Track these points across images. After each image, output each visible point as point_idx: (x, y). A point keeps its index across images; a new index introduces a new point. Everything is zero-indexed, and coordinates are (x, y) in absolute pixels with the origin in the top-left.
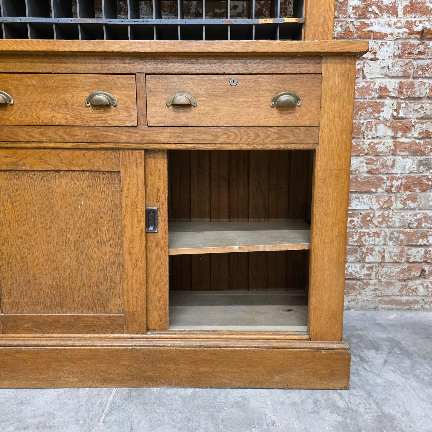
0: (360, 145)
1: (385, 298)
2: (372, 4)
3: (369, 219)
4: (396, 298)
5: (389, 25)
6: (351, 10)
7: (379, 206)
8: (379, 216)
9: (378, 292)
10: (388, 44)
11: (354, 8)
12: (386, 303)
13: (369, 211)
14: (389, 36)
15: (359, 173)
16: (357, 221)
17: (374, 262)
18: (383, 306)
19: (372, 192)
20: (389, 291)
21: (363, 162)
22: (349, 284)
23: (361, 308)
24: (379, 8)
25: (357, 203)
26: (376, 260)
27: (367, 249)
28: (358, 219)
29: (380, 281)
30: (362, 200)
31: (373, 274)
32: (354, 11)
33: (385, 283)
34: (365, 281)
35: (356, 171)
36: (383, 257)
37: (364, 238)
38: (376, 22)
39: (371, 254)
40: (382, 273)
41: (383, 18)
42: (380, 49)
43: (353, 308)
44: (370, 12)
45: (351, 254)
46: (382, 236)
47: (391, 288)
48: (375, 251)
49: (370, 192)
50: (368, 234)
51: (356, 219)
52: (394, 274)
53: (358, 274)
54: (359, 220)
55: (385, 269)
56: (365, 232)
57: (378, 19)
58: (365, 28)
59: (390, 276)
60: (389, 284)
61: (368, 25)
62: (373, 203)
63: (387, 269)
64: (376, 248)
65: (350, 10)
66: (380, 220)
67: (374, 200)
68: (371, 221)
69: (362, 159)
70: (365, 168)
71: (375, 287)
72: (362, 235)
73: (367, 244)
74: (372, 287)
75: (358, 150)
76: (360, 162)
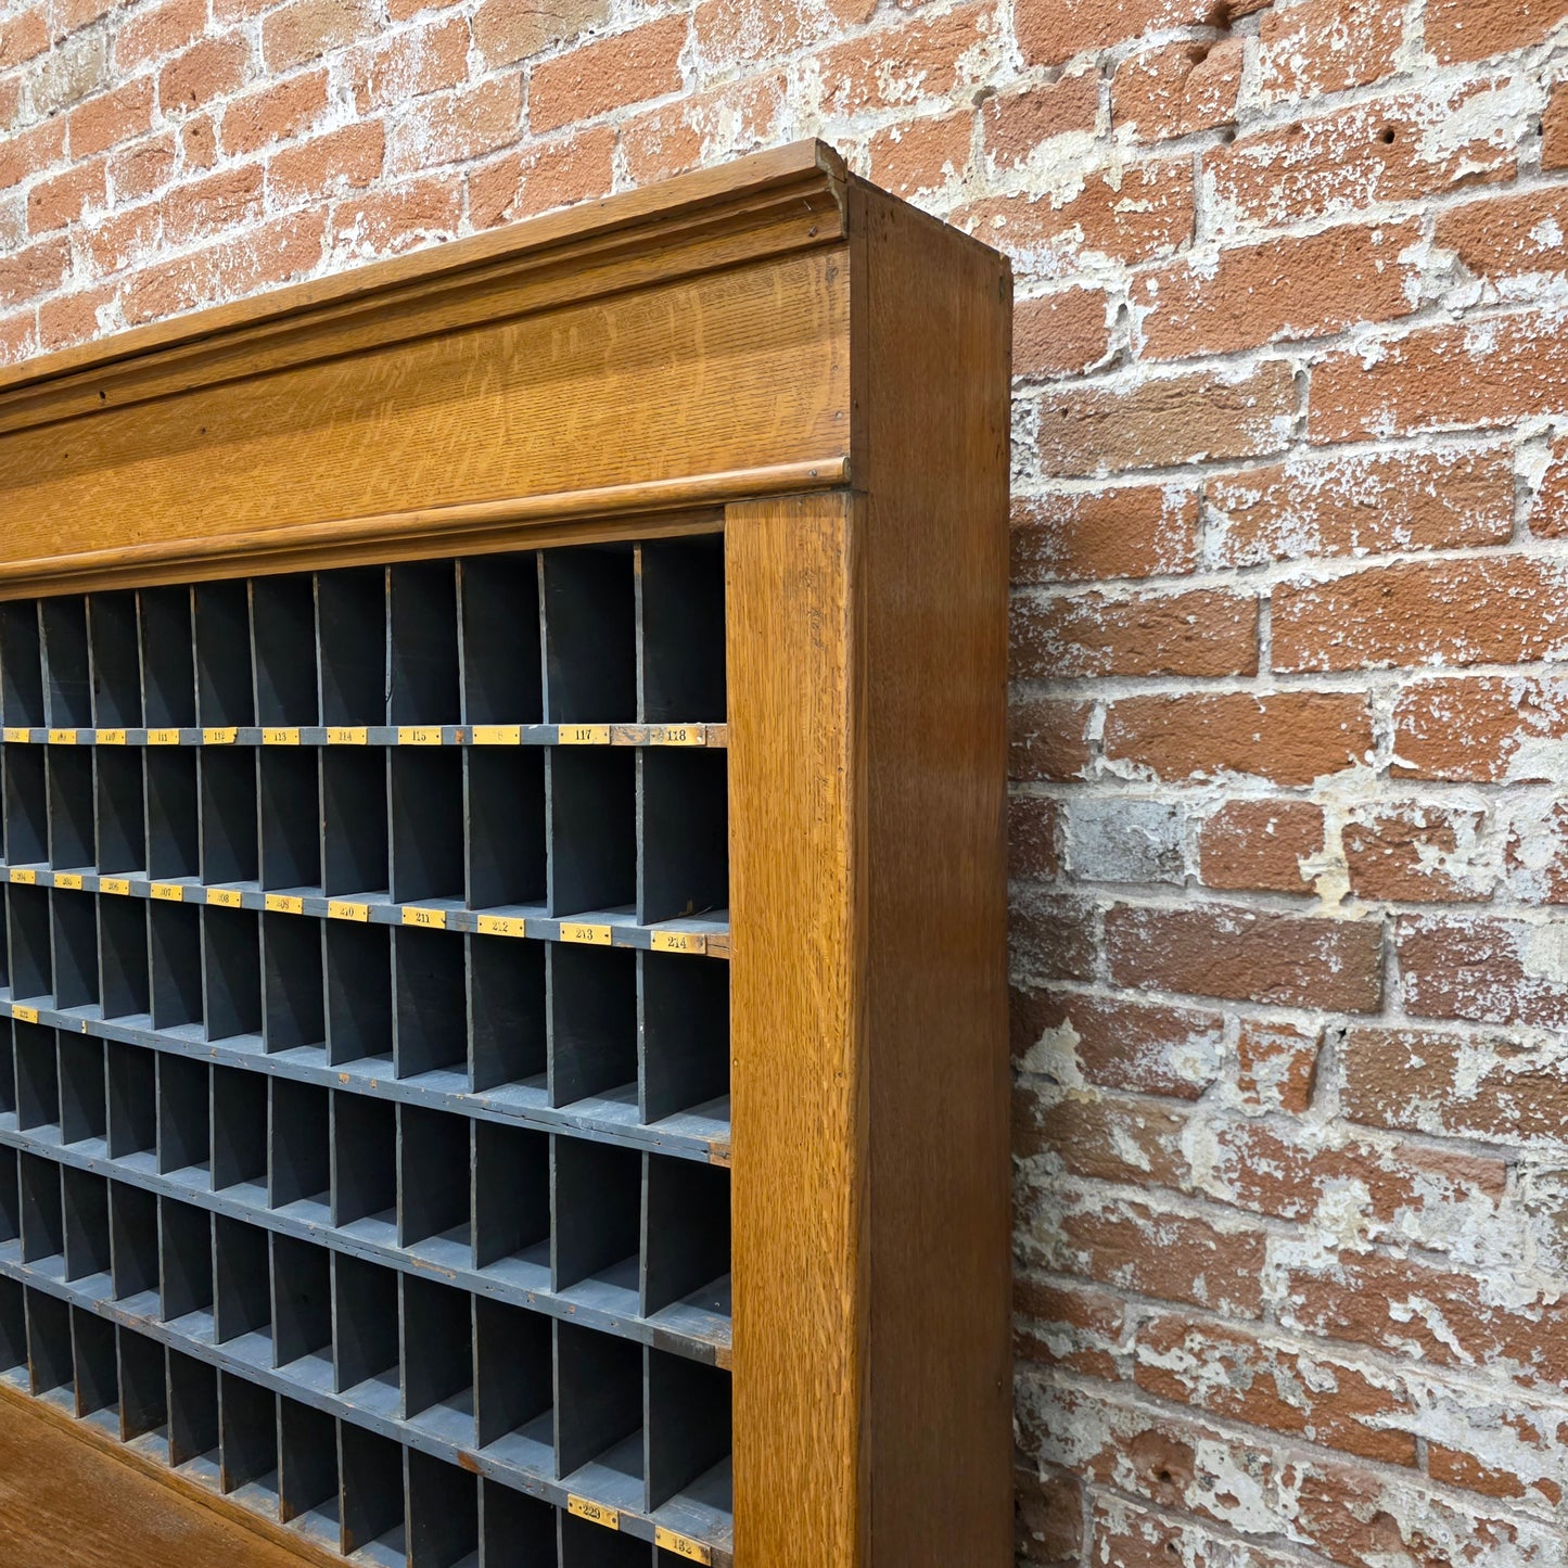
2: (1412, 1287)
5: (1527, 1433)
6: (1283, 1291)
10: (1524, 1540)
11: (1299, 1279)
14: (1532, 1493)
24: (1452, 1312)
32: (1299, 1300)
38: (1439, 1392)
41: (1487, 1378)
42: (1470, 1553)
44: (1404, 1329)
57: (1452, 1378)
58: (1370, 1409)
61: (1383, 1400)
65: (1275, 1290)
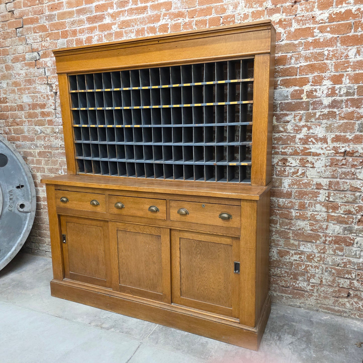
0: (305, 215)
1: (324, 306)
2: (311, 137)
3: (311, 257)
4: (331, 307)
5: (322, 149)
6: (298, 140)
7: (318, 251)
8: (318, 257)
9: (318, 301)
10: (321, 159)
11: (300, 139)
12: (324, 308)
13: (312, 253)
14: (322, 155)
15: (305, 230)
16: (304, 258)
17: (316, 283)
18: (322, 310)
19: (313, 242)
20: (326, 302)
21: (307, 224)
22: (300, 293)
23: (308, 308)
24: (315, 139)
25: (304, 247)
26: (317, 282)
27: (311, 275)
28: (305, 256)
29: (320, 295)
30: (307, 246)
31: (315, 290)
32: (300, 141)
33: (323, 296)
34: (310, 293)
35: (303, 229)
36: (321, 281)
37: (309, 268)
38: (314, 147)
39: (314, 278)
40: (321, 290)
41: (318, 145)
42: (316, 162)
43: (303, 307)
44: (310, 142)
45: (301, 276)
46: (321, 269)
47: (328, 300)
48: (316, 276)
49: (311, 242)
50: (311, 266)
51: (303, 257)
52: (329, 292)
53: (306, 288)
54: (305, 258)
55: (323, 289)
56: (309, 265)
57: (315, 145)
58: (307, 150)
59: (326, 293)
60: (325, 298)
61: (308, 149)
62: (314, 249)
63: (324, 289)
64: (317, 275)
65: (297, 140)
66: (319, 259)
67: (314, 247)
68: (313, 259)
69: (307, 222)
70: (309, 228)
71: (316, 298)
72: (307, 266)
73: (311, 272)
74: (315, 298)
75: (304, 217)
76: (305, 224)
